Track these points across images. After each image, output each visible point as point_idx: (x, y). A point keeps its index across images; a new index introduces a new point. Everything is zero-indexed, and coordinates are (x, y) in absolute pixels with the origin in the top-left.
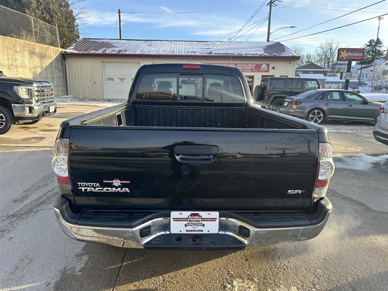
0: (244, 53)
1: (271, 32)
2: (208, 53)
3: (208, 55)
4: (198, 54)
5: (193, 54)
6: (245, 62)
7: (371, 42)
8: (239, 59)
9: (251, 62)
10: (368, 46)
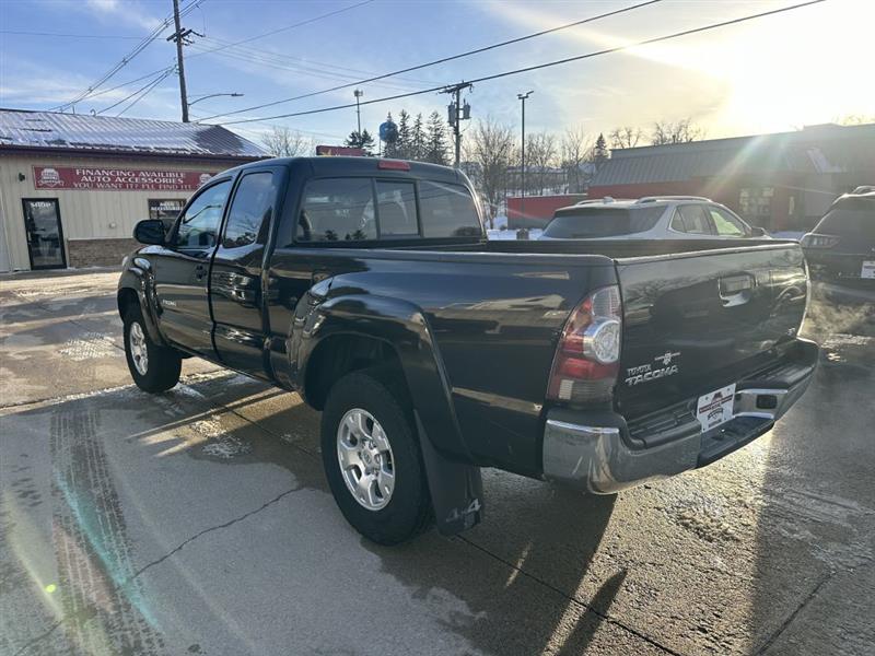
0: (152, 147)
1: (189, 101)
2: (53, 142)
3: (53, 145)
4: (20, 142)
5: (8, 142)
6: (159, 168)
7: (353, 136)
8: (144, 161)
9: (173, 168)
10: (351, 144)
